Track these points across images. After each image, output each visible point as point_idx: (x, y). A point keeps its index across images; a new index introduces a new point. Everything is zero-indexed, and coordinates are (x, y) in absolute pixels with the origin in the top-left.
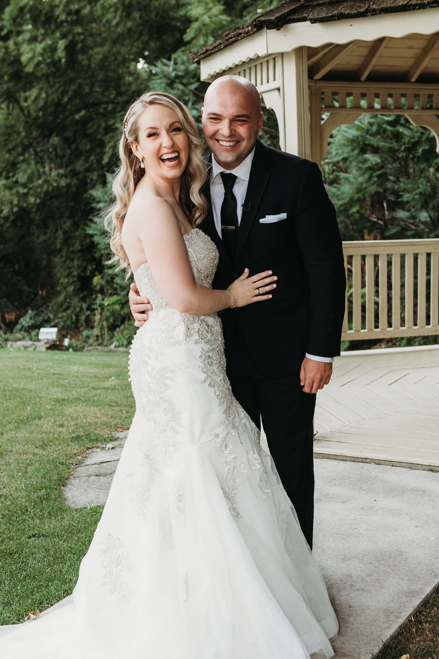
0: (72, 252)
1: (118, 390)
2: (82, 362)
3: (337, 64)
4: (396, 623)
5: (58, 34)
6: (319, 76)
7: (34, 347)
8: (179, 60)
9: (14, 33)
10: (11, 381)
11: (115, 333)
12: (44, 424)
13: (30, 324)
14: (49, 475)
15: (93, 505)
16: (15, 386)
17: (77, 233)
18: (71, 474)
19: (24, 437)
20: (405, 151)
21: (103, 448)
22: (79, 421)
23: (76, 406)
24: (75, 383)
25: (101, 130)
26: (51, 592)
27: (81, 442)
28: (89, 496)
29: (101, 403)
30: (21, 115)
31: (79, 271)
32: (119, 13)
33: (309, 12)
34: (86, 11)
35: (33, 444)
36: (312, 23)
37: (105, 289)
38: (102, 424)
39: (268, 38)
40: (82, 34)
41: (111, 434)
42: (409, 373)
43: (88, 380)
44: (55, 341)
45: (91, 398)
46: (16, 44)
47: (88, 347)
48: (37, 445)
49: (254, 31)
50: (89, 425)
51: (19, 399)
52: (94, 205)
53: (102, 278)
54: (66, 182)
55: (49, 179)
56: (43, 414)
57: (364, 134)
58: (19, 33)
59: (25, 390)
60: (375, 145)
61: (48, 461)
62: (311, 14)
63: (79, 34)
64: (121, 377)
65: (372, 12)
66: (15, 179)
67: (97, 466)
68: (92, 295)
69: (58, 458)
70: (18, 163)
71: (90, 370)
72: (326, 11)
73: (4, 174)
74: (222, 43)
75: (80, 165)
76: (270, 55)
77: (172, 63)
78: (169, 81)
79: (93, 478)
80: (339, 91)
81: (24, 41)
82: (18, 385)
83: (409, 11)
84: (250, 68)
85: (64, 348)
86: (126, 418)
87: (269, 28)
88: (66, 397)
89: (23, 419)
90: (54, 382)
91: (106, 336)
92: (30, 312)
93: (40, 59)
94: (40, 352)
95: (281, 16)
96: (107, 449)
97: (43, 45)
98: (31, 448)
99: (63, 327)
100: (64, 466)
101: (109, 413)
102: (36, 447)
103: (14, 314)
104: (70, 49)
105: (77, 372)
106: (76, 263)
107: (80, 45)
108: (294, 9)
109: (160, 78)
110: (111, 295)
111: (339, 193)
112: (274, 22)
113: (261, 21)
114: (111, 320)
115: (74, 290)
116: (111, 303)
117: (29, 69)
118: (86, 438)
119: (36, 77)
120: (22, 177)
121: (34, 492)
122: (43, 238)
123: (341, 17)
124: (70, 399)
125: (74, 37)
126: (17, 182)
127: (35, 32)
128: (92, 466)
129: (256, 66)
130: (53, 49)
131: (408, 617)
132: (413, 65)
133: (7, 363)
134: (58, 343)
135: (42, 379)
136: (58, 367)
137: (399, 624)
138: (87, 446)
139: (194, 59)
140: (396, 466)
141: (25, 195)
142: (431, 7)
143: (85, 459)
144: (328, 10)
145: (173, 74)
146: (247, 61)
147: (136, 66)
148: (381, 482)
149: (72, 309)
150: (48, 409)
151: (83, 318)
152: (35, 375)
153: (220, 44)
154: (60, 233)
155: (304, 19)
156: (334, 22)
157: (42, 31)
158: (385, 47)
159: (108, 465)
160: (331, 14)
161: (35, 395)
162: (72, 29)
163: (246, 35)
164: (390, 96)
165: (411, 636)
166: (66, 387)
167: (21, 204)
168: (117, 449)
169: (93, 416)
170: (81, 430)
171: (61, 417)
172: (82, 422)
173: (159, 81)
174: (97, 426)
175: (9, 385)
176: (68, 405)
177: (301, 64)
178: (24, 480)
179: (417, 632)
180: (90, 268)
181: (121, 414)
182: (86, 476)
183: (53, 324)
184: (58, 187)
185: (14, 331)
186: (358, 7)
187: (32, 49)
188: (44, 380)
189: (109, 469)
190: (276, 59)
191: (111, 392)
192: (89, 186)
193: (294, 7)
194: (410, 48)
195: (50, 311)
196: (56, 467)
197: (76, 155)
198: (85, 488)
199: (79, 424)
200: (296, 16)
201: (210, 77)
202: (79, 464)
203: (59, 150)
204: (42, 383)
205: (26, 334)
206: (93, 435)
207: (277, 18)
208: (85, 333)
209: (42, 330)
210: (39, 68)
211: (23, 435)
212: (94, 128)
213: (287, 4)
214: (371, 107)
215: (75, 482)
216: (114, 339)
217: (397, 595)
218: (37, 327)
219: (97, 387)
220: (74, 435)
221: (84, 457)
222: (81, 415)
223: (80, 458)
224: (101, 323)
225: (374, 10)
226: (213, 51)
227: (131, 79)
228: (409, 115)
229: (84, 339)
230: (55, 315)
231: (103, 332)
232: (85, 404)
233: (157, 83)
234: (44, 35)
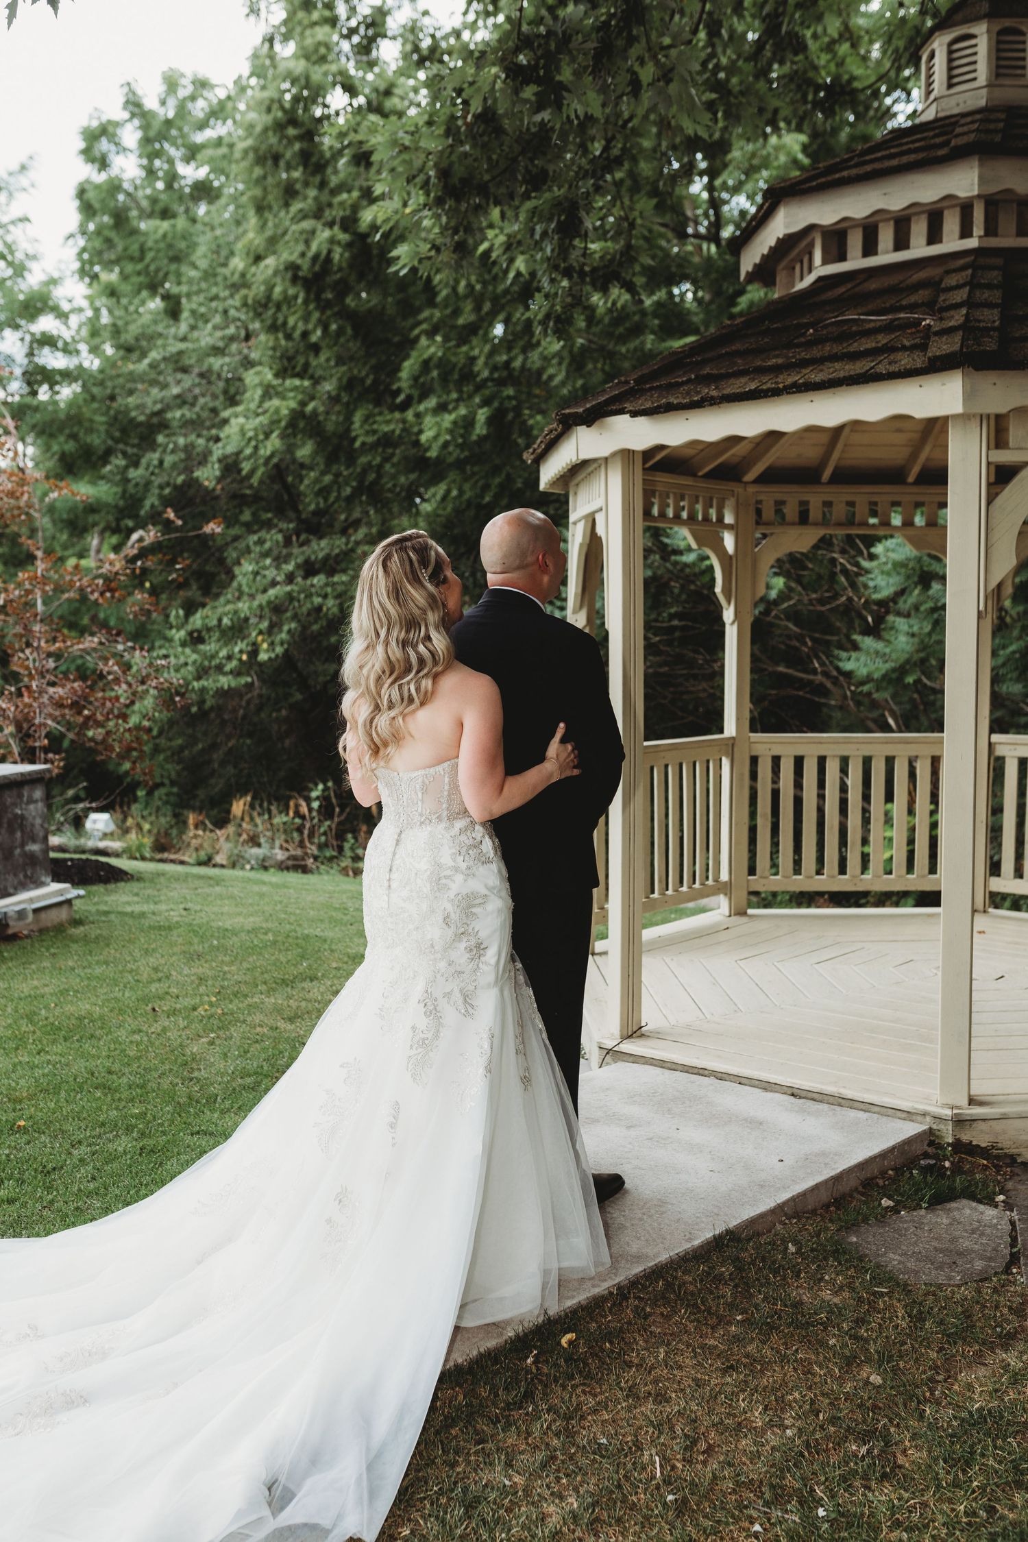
5: (477, 400)
9: (415, 400)
32: (565, 366)
33: (634, 400)
36: (631, 417)
40: (516, 397)
46: (418, 416)
49: (560, 427)
58: (421, 400)
62: (634, 403)
63: (509, 398)
81: (427, 410)
83: (759, 399)
87: (577, 424)
93: (448, 437)
95: (593, 407)
97: (453, 417)
104: (496, 421)
108: (615, 395)
111: (887, 650)
112: (584, 415)
113: (567, 414)
117: (433, 454)
119: (446, 466)
123: (669, 408)
125: (501, 404)
127: (445, 397)
130: (468, 422)
131: (610, 1288)
142: (788, 393)
148: (706, 1105)
155: (621, 412)
156: (662, 414)
157: (454, 395)
160: (656, 405)
162: (500, 392)
165: (599, 1314)
179: (612, 1308)
187: (437, 423)
200: (615, 407)
207: (588, 409)
210: (447, 452)
225: (712, 398)
234: (457, 400)
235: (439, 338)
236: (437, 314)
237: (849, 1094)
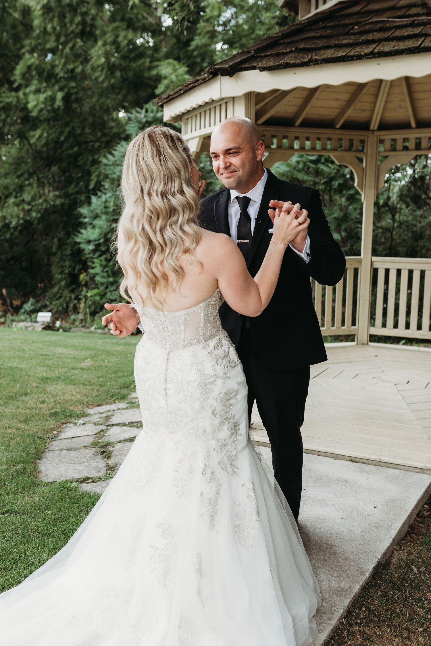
0: (65, 255)
1: (91, 370)
2: (66, 345)
3: (277, 112)
4: (329, 626)
5: (57, 88)
6: (261, 121)
7: (33, 327)
8: (149, 110)
9: (24, 86)
10: (7, 360)
11: (96, 318)
12: (29, 400)
13: (31, 309)
14: (28, 449)
15: (62, 479)
16: (9, 365)
17: (68, 241)
18: (47, 447)
19: (11, 412)
20: (323, 184)
21: (75, 424)
22: (58, 398)
23: (57, 384)
24: (58, 363)
25: (89, 163)
26: (14, 577)
27: (58, 417)
28: (59, 470)
29: (77, 382)
30: (30, 149)
31: (70, 270)
32: (104, 72)
33: (258, 62)
34: (79, 70)
35: (17, 419)
36: (260, 71)
37: (89, 284)
38: (76, 401)
39: (222, 84)
40: (76, 87)
41: (83, 410)
42: (329, 368)
43: (69, 361)
44: (49, 323)
45: (70, 377)
46: (25, 94)
47: (74, 328)
48: (21, 420)
49: (210, 77)
50: (66, 402)
51: (11, 377)
52: (81, 220)
53: (87, 275)
54: (60, 202)
55: (48, 199)
56: (29, 391)
57: (292, 170)
58: (27, 86)
59: (17, 369)
60: (301, 179)
61: (28, 435)
62: (260, 63)
63: (73, 87)
64: (95, 359)
65: (315, 62)
66: (21, 198)
67: (69, 440)
68: (79, 288)
69: (37, 432)
70: (25, 186)
71: (72, 352)
72: (273, 61)
73: (14, 194)
74: (182, 89)
75: (71, 189)
76: (223, 99)
77: (144, 111)
78: (141, 126)
79: (64, 452)
80: (276, 134)
81: (30, 92)
82: (12, 364)
83: (347, 61)
84: (205, 111)
85: (56, 329)
86: (96, 396)
87: (223, 75)
88: (49, 376)
89: (12, 395)
90: (41, 363)
91: (89, 320)
92: (31, 300)
93: (43, 106)
94: (36, 332)
95: (233, 65)
96: (78, 424)
97: (45, 95)
98: (15, 423)
99: (56, 312)
100: (41, 440)
101: (83, 391)
102: (20, 422)
103: (20, 301)
104: (66, 99)
105: (60, 354)
106: (67, 263)
107: (73, 97)
108: (245, 59)
109: (134, 123)
110: (93, 288)
112: (227, 69)
113: (216, 68)
114: (93, 308)
115: (66, 284)
116: (93, 294)
117: (34, 114)
118: (62, 414)
119: (40, 121)
120: (27, 197)
121: (13, 466)
122: (44, 243)
123: (287, 66)
124: (53, 378)
125: (69, 90)
126: (23, 201)
127: (39, 85)
128: (64, 440)
129: (210, 109)
130: (53, 99)
131: (339, 619)
132: (338, 114)
133: (6, 344)
134: (51, 325)
135: (32, 359)
136: (46, 349)
137: (331, 627)
138: (62, 421)
139: (158, 103)
140: (322, 456)
141: (30, 211)
142: (367, 58)
143: (60, 433)
144: (275, 60)
145: (144, 120)
146: (203, 104)
147: (118, 114)
148: (309, 471)
149: (63, 298)
150: (33, 387)
151: (71, 305)
152: (27, 355)
153: (180, 90)
154: (56, 240)
155: (254, 68)
156: (280, 70)
157: (44, 85)
158: (317, 99)
159: (78, 440)
160: (277, 64)
161: (25, 374)
162: (67, 84)
163: (202, 82)
164: (319, 139)
165: (343, 640)
166: (50, 367)
167: (25, 217)
168: (86, 425)
169: (69, 394)
170: (59, 406)
171: (43, 394)
172: (60, 399)
173: (133, 125)
174: (72, 403)
175: (5, 364)
176: (51, 383)
177: (249, 107)
178: (6, 453)
179: (348, 636)
180: (77, 267)
181: (93, 393)
182: (59, 450)
183: (49, 309)
184: (54, 205)
185: (19, 313)
186: (301, 57)
187: (36, 98)
188: (33, 361)
189: (78, 443)
190: (228, 103)
191: (86, 372)
192: (78, 205)
193: (245, 57)
194: (337, 100)
195: (47, 300)
196: (35, 442)
197: (69, 181)
198: (57, 462)
199: (58, 401)
200: (247, 65)
201: (171, 119)
202: (53, 439)
203: (56, 177)
204: (31, 363)
205: (28, 317)
206: (68, 411)
207: (230, 66)
208: (73, 317)
209: (40, 314)
210: (41, 114)
211: (10, 410)
212: (84, 160)
213: (239, 55)
214: (302, 148)
215: (49, 455)
216: (95, 323)
217: (328, 593)
218: (36, 311)
219: (75, 367)
220: (52, 411)
221: (59, 432)
222: (60, 393)
223: (55, 432)
224: (85, 310)
225: (316, 60)
226: (174, 96)
227: (113, 124)
228: (334, 156)
229: (72, 322)
230: (51, 303)
231: (86, 317)
232: (64, 382)
233: (131, 127)
234: (46, 87)
235: (35, 55)
236: (34, 43)
237: (386, 459)
